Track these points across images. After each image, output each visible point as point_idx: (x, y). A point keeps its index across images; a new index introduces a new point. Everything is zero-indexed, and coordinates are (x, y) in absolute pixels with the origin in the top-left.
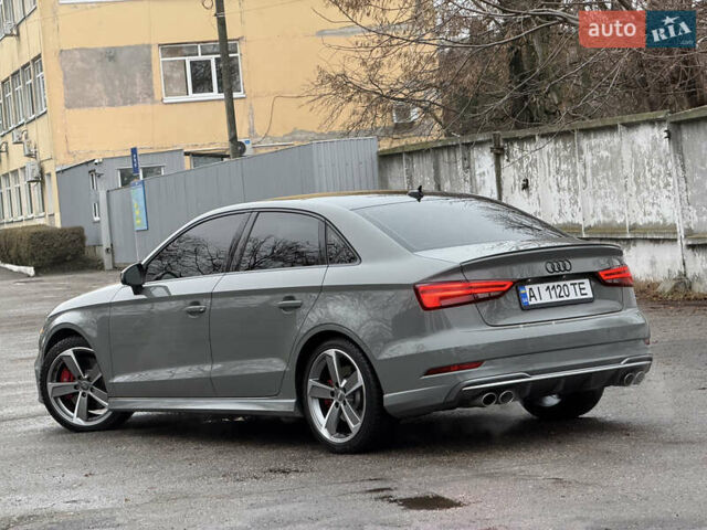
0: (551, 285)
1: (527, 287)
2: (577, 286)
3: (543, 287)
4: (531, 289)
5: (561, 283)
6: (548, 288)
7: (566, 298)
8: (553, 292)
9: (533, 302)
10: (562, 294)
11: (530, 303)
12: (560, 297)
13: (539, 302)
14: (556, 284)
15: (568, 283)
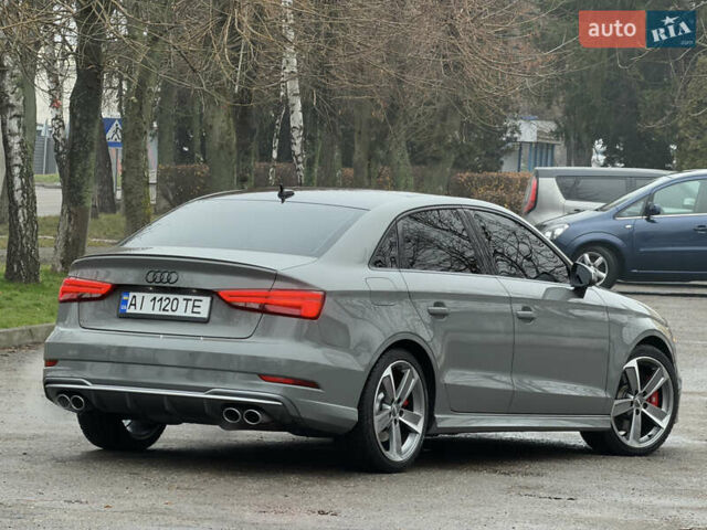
0: (159, 296)
1: (132, 294)
2: (190, 303)
3: (149, 296)
4: (134, 297)
5: (172, 297)
6: (155, 299)
7: (170, 313)
8: (158, 304)
9: (132, 310)
10: (168, 308)
11: (128, 311)
12: (164, 310)
13: (138, 311)
14: (165, 296)
15: (181, 297)
